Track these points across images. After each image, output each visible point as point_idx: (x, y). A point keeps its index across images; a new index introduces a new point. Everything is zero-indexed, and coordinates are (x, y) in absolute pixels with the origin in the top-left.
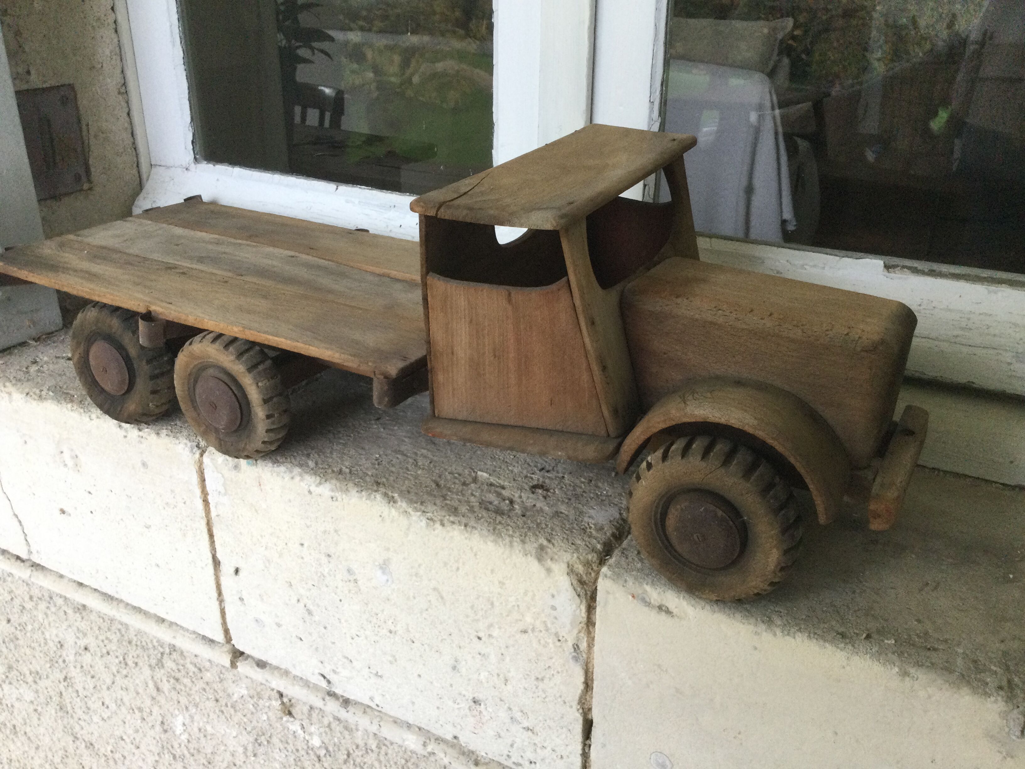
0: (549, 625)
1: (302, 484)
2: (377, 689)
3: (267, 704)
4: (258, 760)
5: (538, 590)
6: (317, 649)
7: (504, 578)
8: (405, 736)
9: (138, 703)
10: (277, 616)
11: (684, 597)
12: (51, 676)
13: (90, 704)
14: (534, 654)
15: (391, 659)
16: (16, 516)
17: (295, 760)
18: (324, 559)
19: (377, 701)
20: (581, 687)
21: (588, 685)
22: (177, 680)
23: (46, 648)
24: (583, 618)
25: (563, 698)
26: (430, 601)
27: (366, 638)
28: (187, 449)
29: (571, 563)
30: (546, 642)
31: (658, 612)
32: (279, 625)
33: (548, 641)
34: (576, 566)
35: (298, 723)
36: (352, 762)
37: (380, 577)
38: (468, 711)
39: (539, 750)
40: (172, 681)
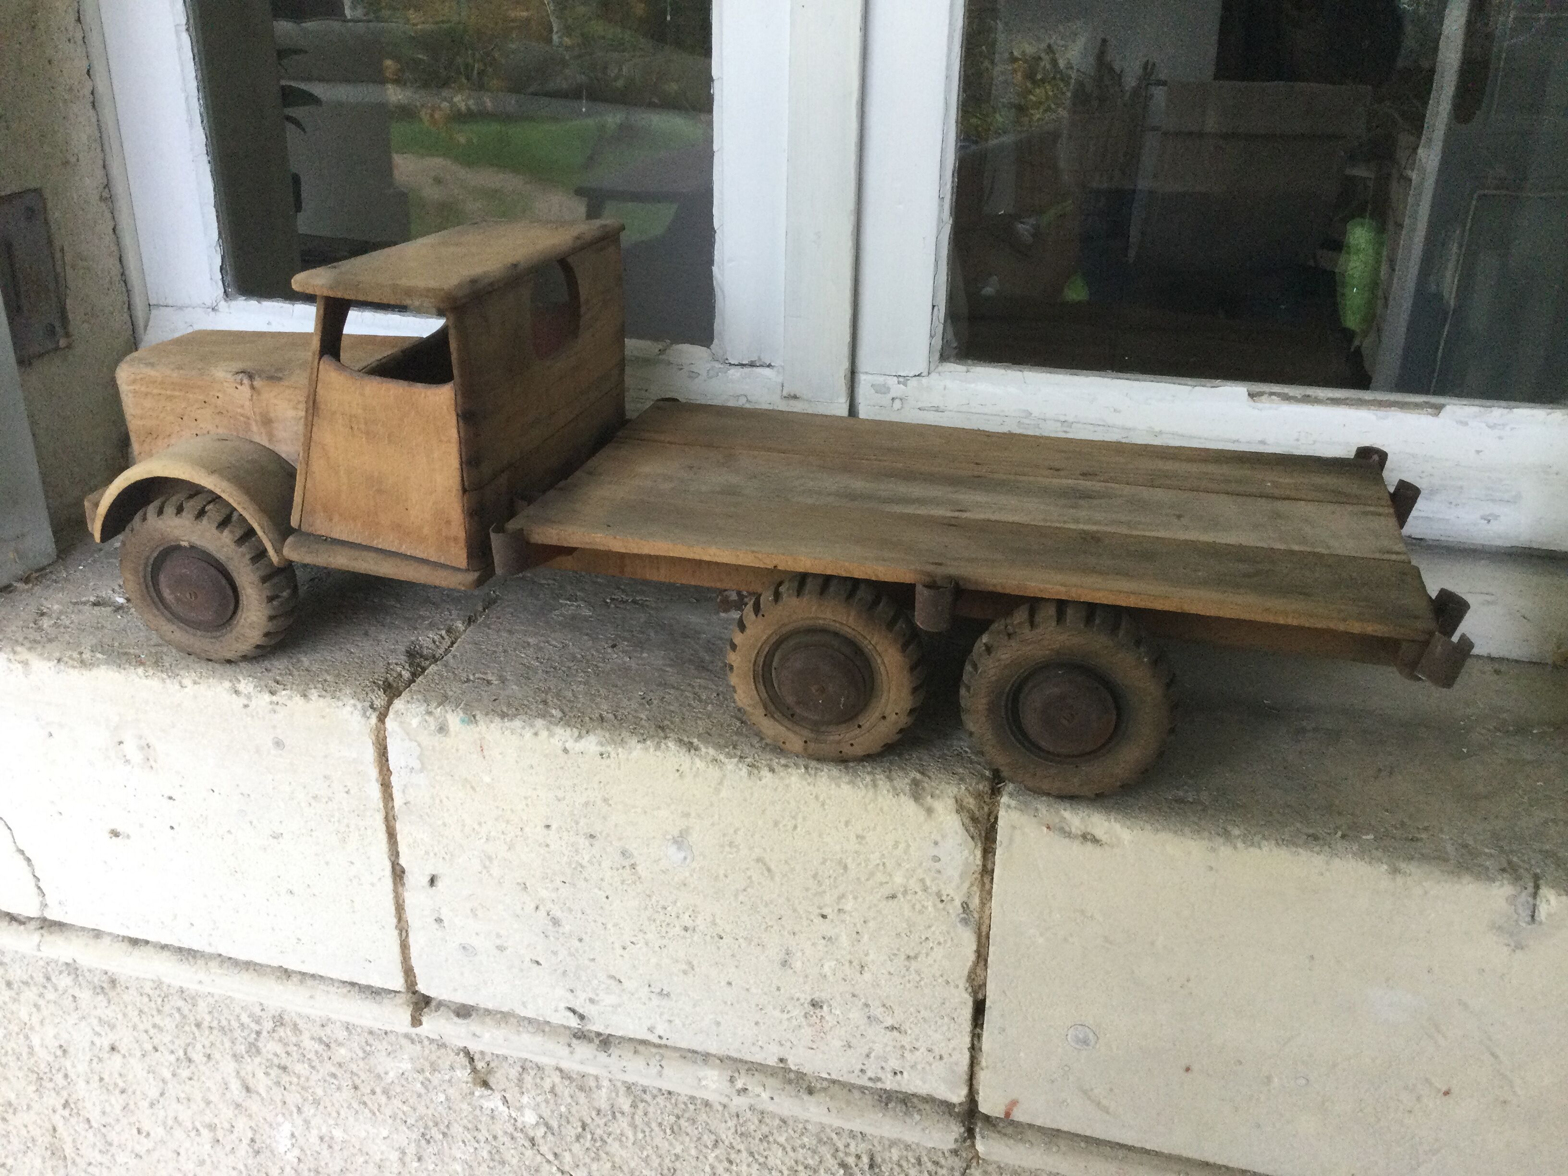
0: (928, 883)
1: (552, 740)
2: (661, 1014)
3: (447, 1077)
4: (424, 1167)
5: (915, 839)
6: (565, 972)
7: (863, 830)
8: (701, 1074)
9: (208, 1118)
10: (499, 936)
11: (1115, 819)
12: (36, 1106)
13: (112, 1136)
14: (905, 925)
15: (684, 967)
16: (22, 852)
17: (490, 1152)
18: (583, 842)
19: (660, 1031)
20: (970, 956)
21: (982, 956)
22: (284, 1069)
23: (32, 1061)
24: (977, 866)
25: (945, 978)
26: (750, 878)
27: (647, 944)
28: (356, 712)
29: (958, 797)
30: (923, 906)
31: (1082, 843)
32: (501, 948)
33: (926, 904)
34: (966, 801)
35: (498, 1096)
36: (589, 1137)
37: (675, 855)
38: (803, 1020)
39: (907, 1054)
40: (275, 1072)
